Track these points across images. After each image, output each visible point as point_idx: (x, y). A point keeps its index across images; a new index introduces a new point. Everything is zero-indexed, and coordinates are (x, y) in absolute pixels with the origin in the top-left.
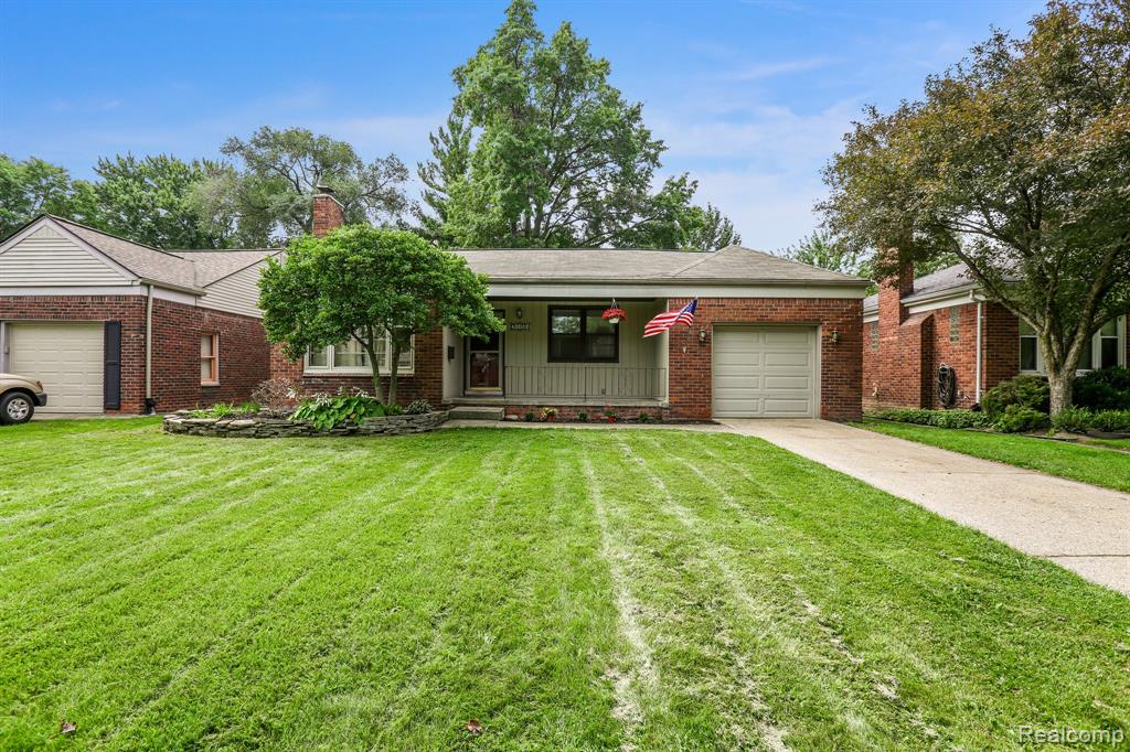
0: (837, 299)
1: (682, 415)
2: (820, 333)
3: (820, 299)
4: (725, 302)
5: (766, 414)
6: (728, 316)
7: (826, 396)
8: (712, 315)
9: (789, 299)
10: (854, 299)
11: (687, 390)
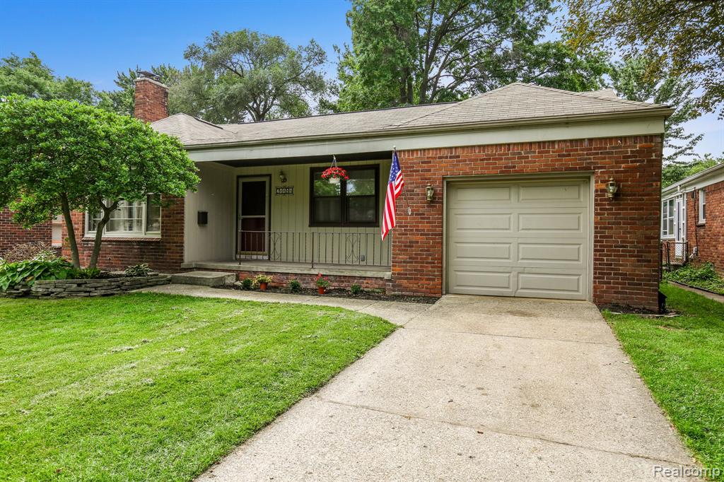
0: (617, 138)
1: (406, 289)
2: (593, 186)
3: (591, 140)
4: (459, 152)
5: (521, 292)
6: (462, 169)
7: (601, 272)
8: (443, 169)
9: (544, 142)
10: (645, 136)
11: (412, 259)
